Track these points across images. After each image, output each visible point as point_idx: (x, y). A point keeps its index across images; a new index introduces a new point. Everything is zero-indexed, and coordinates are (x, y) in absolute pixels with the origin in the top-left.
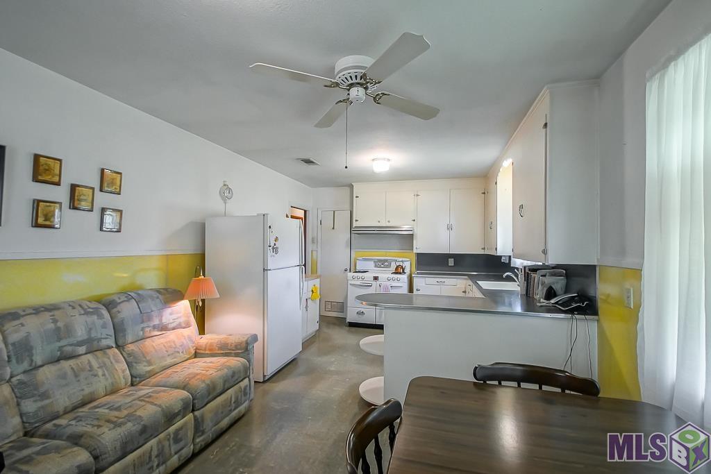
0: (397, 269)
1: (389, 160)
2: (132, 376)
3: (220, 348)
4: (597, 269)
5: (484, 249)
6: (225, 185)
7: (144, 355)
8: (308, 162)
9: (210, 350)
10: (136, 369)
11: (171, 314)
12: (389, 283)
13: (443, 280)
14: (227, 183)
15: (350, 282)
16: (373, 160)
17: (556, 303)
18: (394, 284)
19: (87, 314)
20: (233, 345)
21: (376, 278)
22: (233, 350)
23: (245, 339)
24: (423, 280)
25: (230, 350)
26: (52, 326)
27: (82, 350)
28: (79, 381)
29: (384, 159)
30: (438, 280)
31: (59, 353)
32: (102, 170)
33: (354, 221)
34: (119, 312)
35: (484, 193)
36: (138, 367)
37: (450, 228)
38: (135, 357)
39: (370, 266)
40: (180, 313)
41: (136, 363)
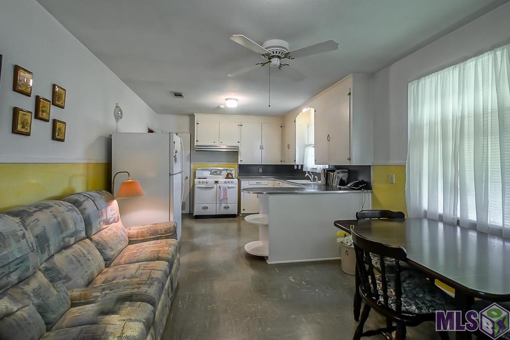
0: (228, 175)
1: (237, 100)
2: (105, 260)
3: (151, 235)
4: (372, 167)
5: (281, 161)
6: (117, 107)
7: (106, 243)
8: (178, 95)
9: (142, 237)
10: (106, 254)
11: (111, 211)
12: (226, 185)
13: (260, 181)
14: (119, 105)
15: (196, 186)
16: (226, 99)
17: (351, 186)
18: (229, 186)
19: (70, 211)
20: (163, 231)
21: (216, 182)
22: (163, 234)
23: (172, 225)
24: (247, 182)
25: (161, 234)
26: (55, 220)
27: (72, 240)
28: (82, 265)
29: (234, 99)
30: (258, 181)
31: (62, 243)
32: (54, 86)
33: (195, 141)
34: (85, 209)
35: (281, 127)
36: (107, 253)
37: (261, 148)
38: (102, 245)
39: (207, 174)
40: (114, 210)
41: (104, 249)
